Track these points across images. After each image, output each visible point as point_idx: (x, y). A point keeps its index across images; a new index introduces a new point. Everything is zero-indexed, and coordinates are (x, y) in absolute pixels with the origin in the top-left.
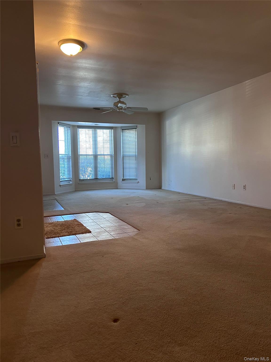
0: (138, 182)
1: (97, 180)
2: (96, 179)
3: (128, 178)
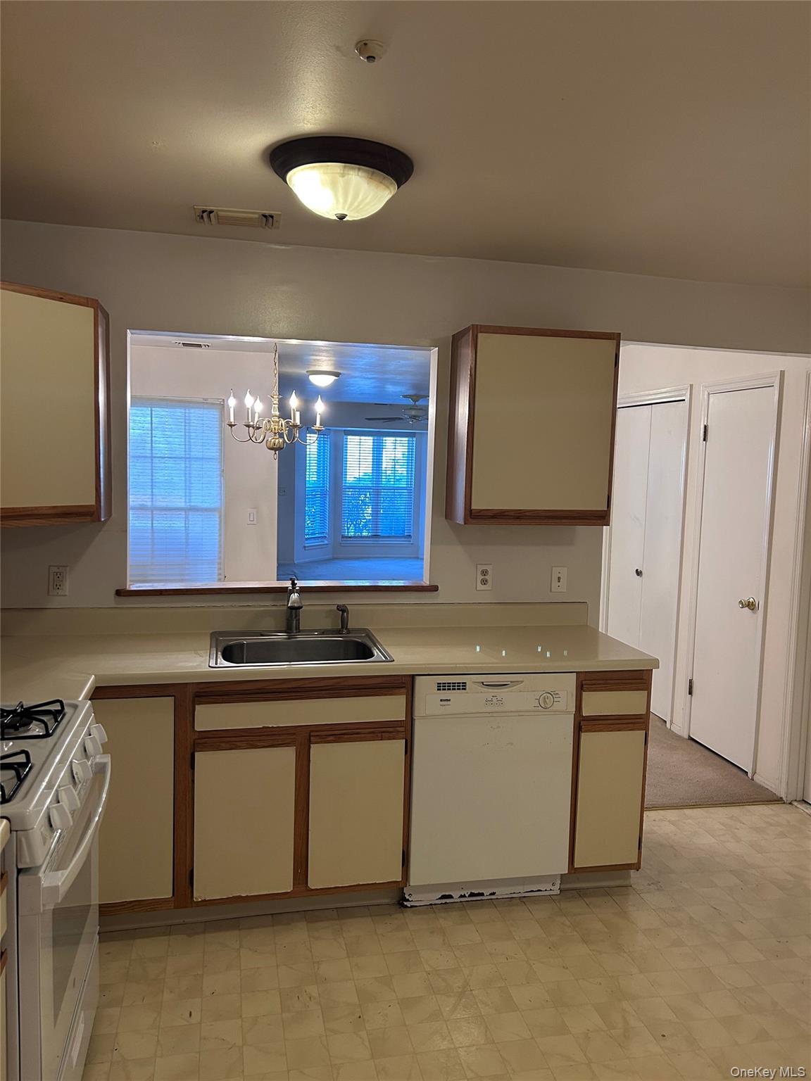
2: (375, 536)
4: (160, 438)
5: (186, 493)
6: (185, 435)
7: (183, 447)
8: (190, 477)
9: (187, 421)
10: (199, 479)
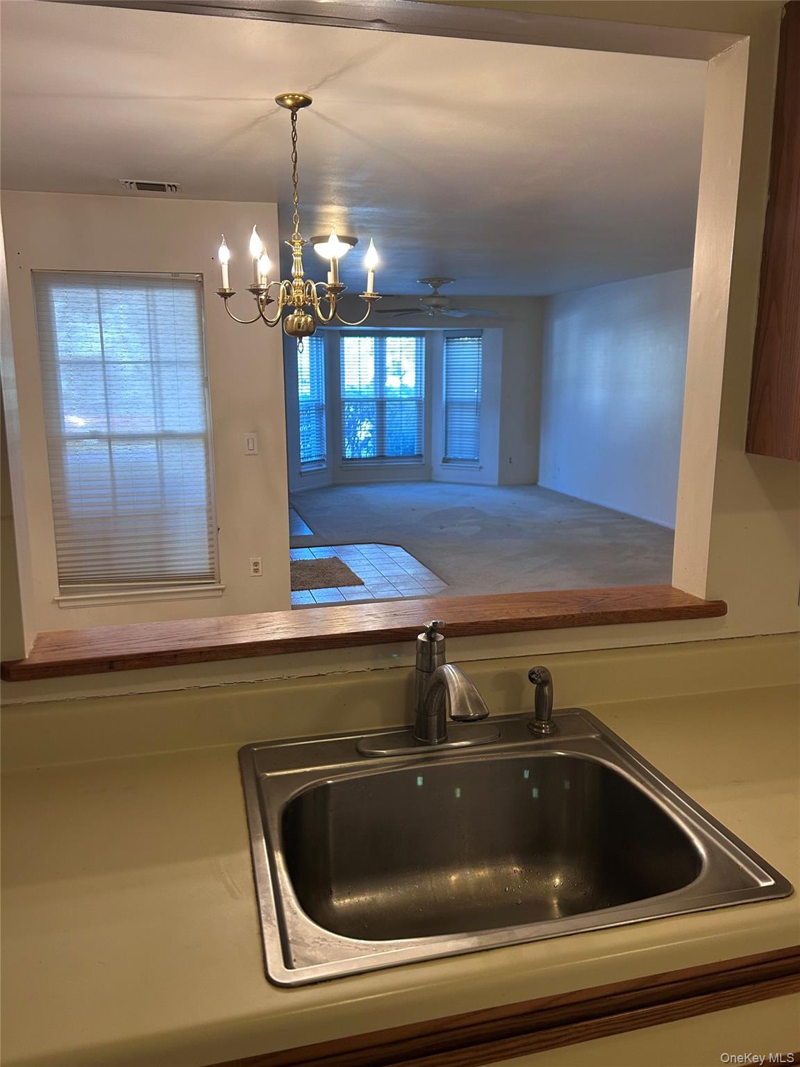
0: (481, 468)
1: (383, 461)
2: (381, 457)
3: (456, 456)
4: (112, 333)
5: (155, 413)
6: (150, 330)
7: (147, 345)
8: (160, 390)
9: (150, 308)
10: (174, 392)
